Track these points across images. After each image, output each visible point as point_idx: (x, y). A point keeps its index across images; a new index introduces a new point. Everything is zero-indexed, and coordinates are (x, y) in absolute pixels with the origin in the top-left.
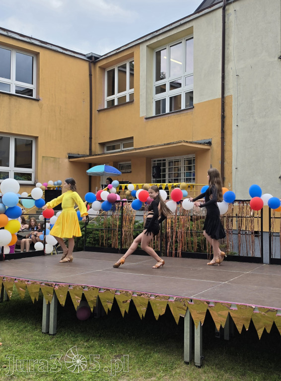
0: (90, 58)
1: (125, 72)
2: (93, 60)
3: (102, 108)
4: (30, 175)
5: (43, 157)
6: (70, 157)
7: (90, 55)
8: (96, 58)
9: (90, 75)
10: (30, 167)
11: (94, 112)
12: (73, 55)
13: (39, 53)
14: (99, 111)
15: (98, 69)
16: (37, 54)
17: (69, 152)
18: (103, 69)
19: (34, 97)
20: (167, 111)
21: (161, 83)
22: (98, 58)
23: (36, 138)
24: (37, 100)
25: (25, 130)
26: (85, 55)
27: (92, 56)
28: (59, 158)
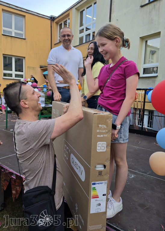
0: (51, 18)
1: (66, 24)
2: (52, 19)
3: (57, 43)
4: (23, 75)
5: (28, 67)
6: (41, 67)
7: (51, 17)
8: (54, 18)
9: (51, 27)
10: (23, 72)
11: (53, 45)
12: (43, 17)
13: (25, 16)
14: (55, 44)
15: (55, 23)
16: (24, 16)
17: (41, 65)
18: (57, 23)
19: (24, 38)
20: (84, 42)
21: (82, 28)
22: (55, 18)
23: (24, 58)
24: (25, 39)
25: (19, 53)
26: (49, 17)
27: (52, 17)
28: (36, 68)
